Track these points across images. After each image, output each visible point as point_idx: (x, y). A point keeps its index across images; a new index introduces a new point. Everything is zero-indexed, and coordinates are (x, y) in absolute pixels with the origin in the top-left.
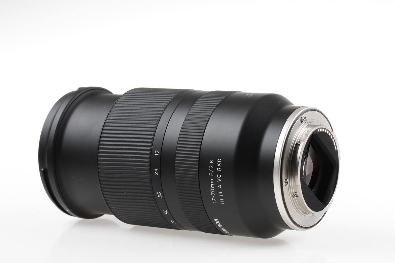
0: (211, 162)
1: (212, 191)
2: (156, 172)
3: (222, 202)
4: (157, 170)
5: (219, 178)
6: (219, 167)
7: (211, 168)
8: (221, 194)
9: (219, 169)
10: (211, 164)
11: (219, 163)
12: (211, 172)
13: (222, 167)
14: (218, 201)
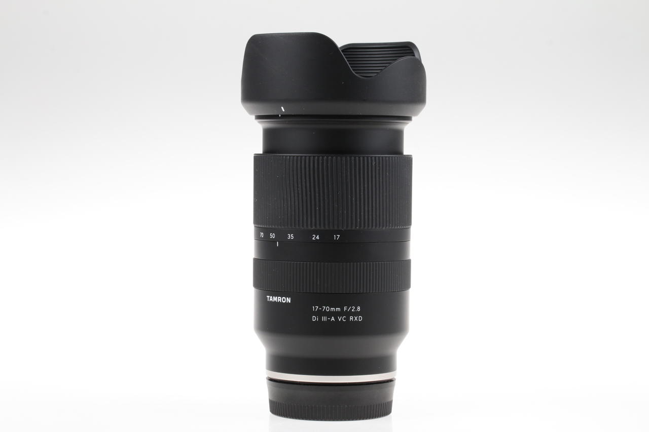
0: (359, 308)
1: (327, 308)
2: (316, 237)
3: (314, 318)
4: (318, 238)
5: (342, 319)
6: (354, 319)
7: (352, 309)
8: (324, 319)
9: (351, 318)
10: (356, 309)
11: (358, 319)
12: (348, 308)
14: (316, 314)
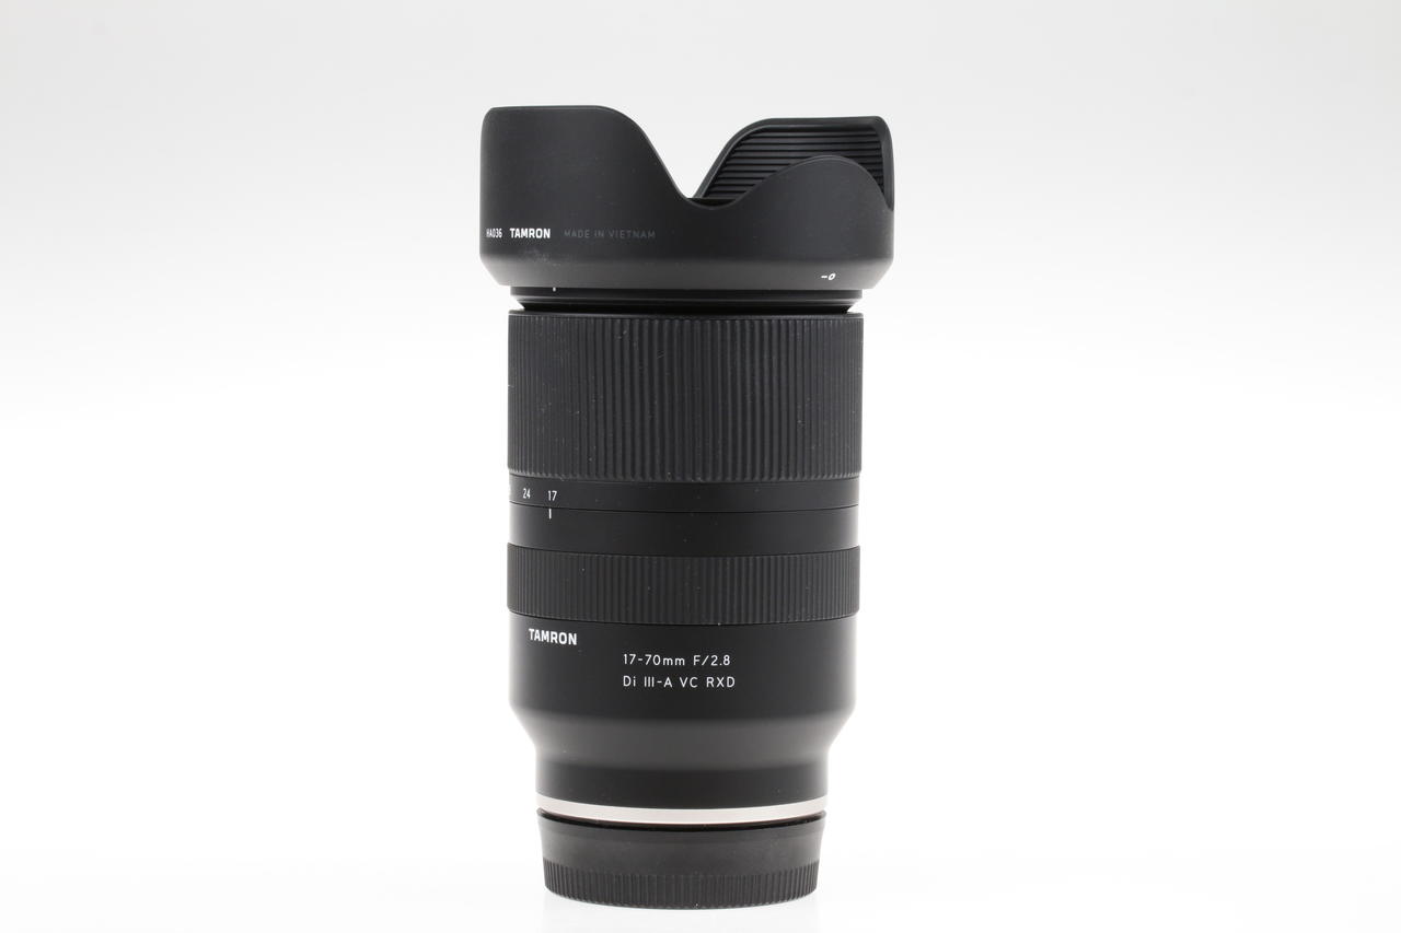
13: (715, 690)
